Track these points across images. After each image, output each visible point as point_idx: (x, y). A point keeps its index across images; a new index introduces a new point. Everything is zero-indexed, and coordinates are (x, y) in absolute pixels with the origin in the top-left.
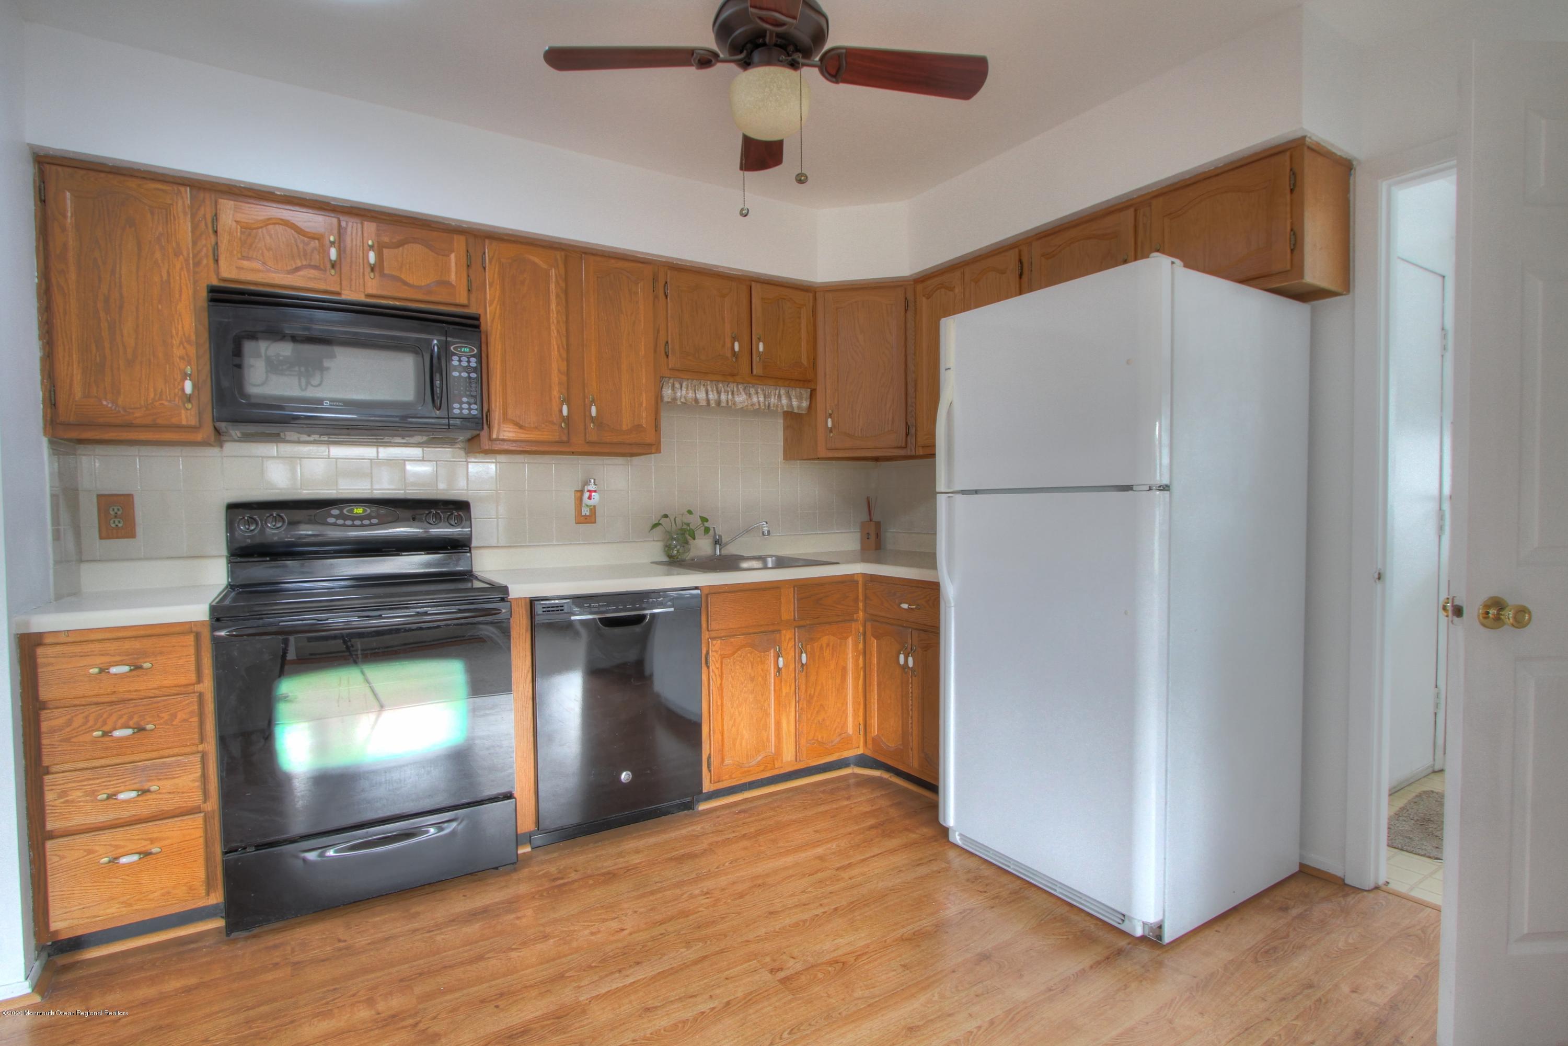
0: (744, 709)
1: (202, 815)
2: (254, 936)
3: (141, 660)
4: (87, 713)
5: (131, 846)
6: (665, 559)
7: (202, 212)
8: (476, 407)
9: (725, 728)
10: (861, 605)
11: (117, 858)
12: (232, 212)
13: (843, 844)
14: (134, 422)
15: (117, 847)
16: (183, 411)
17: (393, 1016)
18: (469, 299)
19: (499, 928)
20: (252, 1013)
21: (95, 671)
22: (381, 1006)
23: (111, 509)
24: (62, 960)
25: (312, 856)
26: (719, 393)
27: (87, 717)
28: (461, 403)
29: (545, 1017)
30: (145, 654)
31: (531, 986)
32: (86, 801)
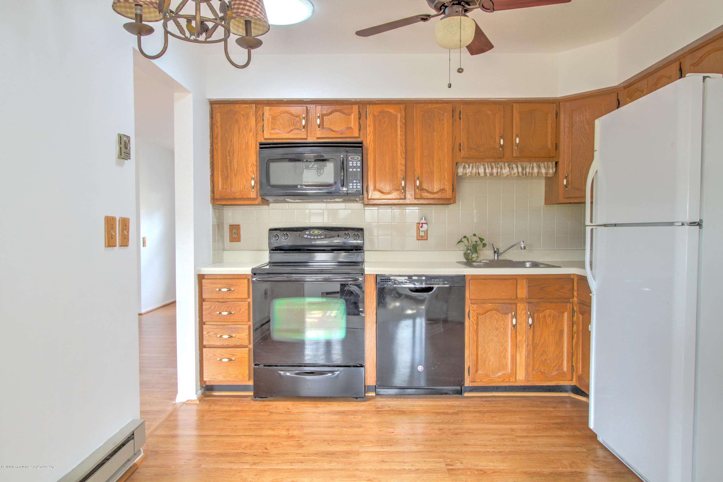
0: (491, 345)
1: (248, 349)
2: (263, 401)
3: (231, 287)
4: (215, 305)
5: (226, 356)
6: (465, 260)
7: (259, 113)
8: (359, 184)
9: (479, 353)
10: (575, 293)
11: (222, 359)
12: (268, 111)
13: (531, 427)
14: (236, 197)
15: (222, 355)
16: (251, 193)
17: (293, 436)
18: (359, 134)
19: (345, 419)
20: (252, 423)
21: (218, 289)
22: (291, 432)
23: (233, 231)
24: (208, 393)
25: (282, 373)
26: (492, 168)
27: (215, 306)
28: (353, 183)
29: (343, 452)
30: (232, 285)
31: (344, 441)
32: (214, 337)
